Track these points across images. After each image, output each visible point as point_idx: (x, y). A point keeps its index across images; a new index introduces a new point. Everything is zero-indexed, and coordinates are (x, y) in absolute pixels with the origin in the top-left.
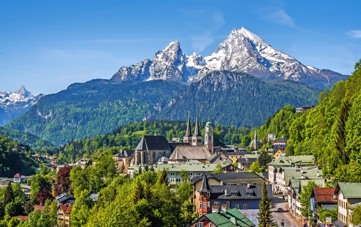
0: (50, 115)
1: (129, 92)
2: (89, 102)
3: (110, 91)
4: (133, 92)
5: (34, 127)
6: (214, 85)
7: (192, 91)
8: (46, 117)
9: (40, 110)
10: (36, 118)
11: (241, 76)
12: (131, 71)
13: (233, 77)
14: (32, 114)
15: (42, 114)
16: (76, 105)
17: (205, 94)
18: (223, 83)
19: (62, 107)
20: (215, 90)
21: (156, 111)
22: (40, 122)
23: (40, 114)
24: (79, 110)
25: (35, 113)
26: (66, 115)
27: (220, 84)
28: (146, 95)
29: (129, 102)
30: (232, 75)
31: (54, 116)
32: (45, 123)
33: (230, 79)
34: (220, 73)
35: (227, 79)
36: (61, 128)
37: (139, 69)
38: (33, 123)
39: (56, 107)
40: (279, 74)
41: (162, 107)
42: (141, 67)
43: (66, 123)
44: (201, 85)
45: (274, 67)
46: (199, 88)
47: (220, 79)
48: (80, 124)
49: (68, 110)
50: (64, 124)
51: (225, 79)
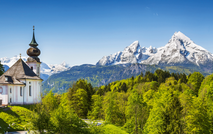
0: (53, 84)
1: (96, 72)
2: (73, 78)
3: (86, 72)
4: (98, 72)
5: (45, 90)
6: (132, 71)
7: (121, 74)
8: (51, 85)
9: (49, 81)
10: (47, 86)
11: (146, 67)
12: (109, 58)
13: (142, 67)
14: (45, 84)
15: (50, 84)
16: (66, 80)
17: (126, 75)
18: (136, 70)
19: (59, 80)
20: (132, 73)
21: (102, 83)
22: (48, 87)
23: (49, 84)
24: (66, 82)
25: (47, 83)
26: (60, 85)
27: (135, 70)
28: (105, 74)
29: (93, 78)
30: (142, 66)
31: (55, 85)
32: (51, 88)
33: (140, 68)
34: (135, 65)
35: (139, 68)
36: (57, 91)
37: (115, 57)
38: (45, 88)
39: (56, 81)
40: (193, 59)
41: (106, 81)
42: (116, 56)
43: (59, 88)
44: (125, 71)
45: (191, 55)
46: (124, 72)
47: (135, 68)
48: (66, 89)
49: (61, 82)
50: (58, 89)
51: (138, 68)
